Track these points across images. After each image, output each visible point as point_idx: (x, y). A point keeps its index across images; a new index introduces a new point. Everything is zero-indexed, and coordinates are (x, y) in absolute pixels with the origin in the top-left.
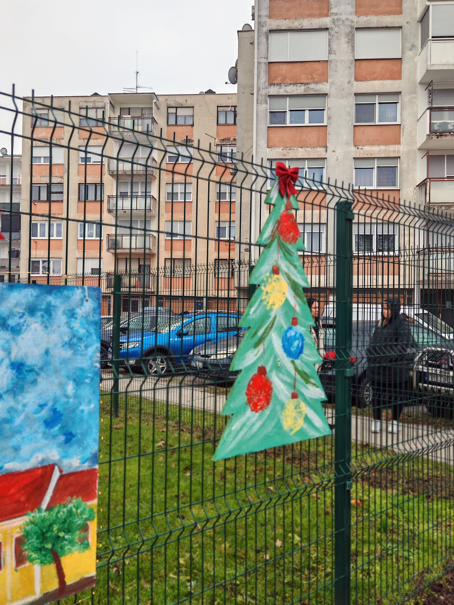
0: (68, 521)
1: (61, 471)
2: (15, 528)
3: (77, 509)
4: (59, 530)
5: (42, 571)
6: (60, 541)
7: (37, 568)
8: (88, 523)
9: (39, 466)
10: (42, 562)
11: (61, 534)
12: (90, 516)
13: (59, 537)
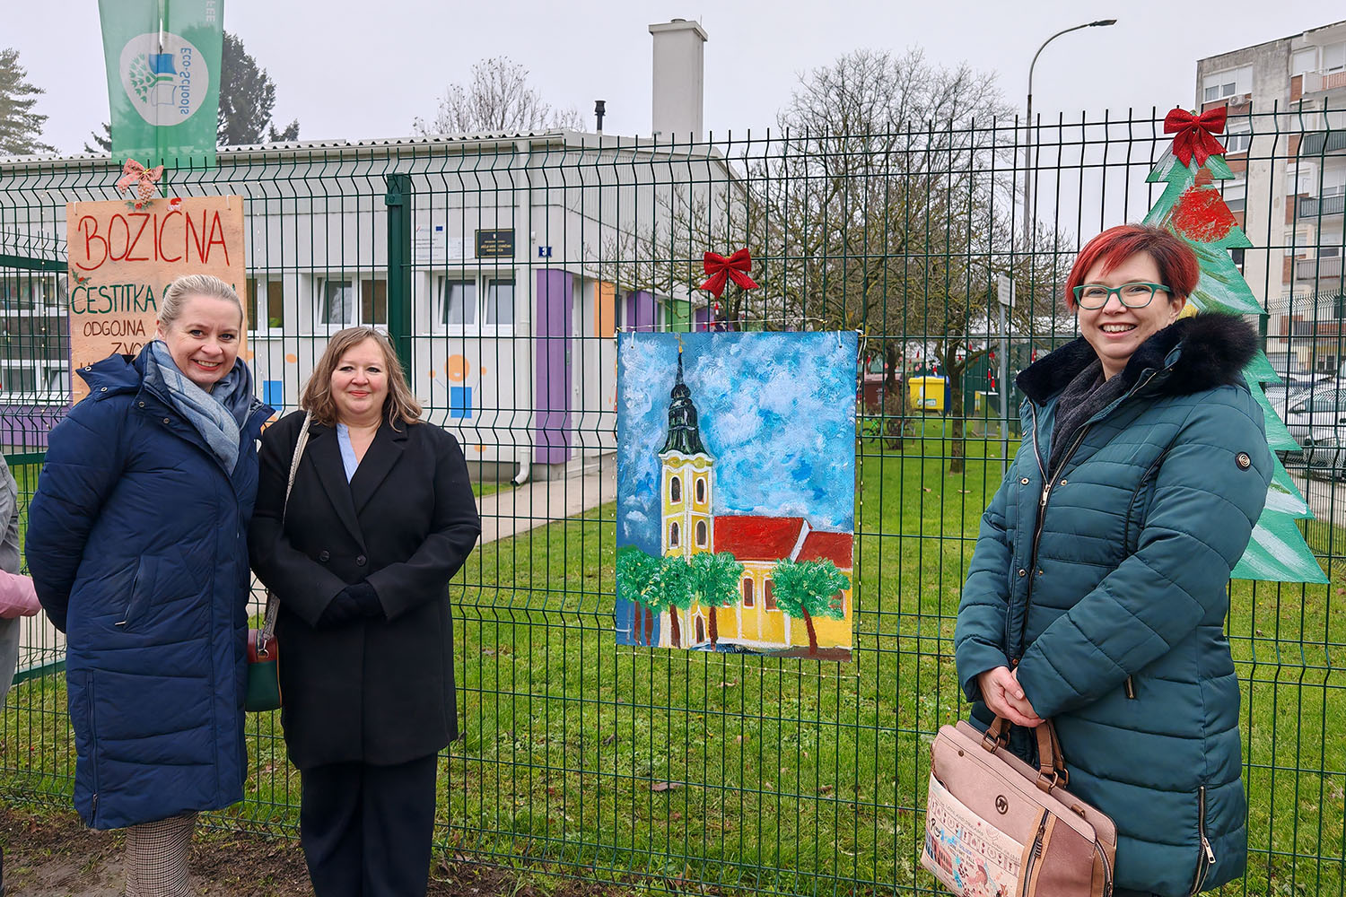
0: (819, 582)
1: (810, 527)
2: (766, 570)
3: (829, 572)
4: (809, 588)
5: (792, 623)
6: (810, 600)
7: (787, 616)
8: (842, 590)
9: (787, 516)
10: (791, 614)
11: (812, 593)
12: (845, 584)
13: (809, 595)
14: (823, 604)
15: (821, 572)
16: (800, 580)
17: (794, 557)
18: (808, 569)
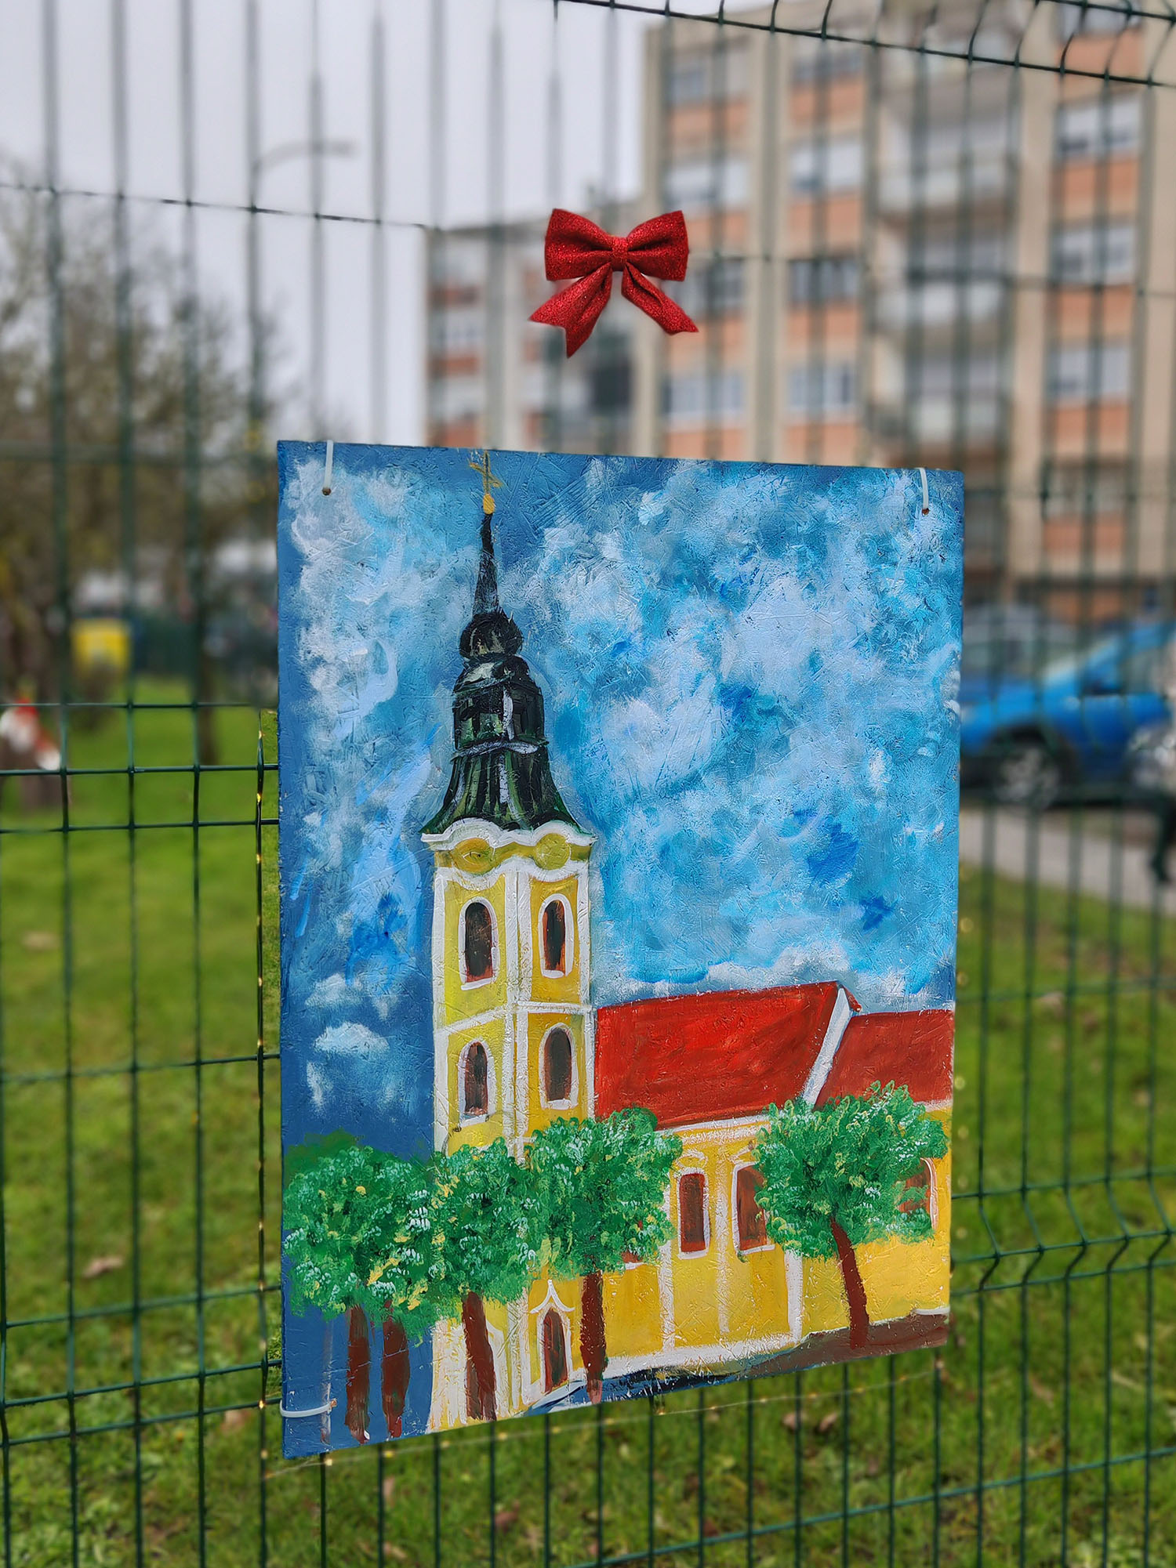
0: (873, 1149)
1: (854, 1006)
2: (738, 1142)
3: (898, 1118)
4: (850, 1169)
5: (806, 1274)
6: (852, 1200)
7: (793, 1260)
8: (928, 1161)
9: (797, 982)
10: (805, 1249)
11: (857, 1182)
12: (934, 1144)
13: (849, 1187)
14: (882, 1207)
15: (878, 1123)
16: (828, 1151)
17: (811, 1095)
18: (848, 1119)
